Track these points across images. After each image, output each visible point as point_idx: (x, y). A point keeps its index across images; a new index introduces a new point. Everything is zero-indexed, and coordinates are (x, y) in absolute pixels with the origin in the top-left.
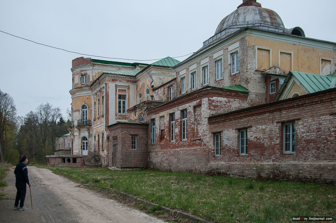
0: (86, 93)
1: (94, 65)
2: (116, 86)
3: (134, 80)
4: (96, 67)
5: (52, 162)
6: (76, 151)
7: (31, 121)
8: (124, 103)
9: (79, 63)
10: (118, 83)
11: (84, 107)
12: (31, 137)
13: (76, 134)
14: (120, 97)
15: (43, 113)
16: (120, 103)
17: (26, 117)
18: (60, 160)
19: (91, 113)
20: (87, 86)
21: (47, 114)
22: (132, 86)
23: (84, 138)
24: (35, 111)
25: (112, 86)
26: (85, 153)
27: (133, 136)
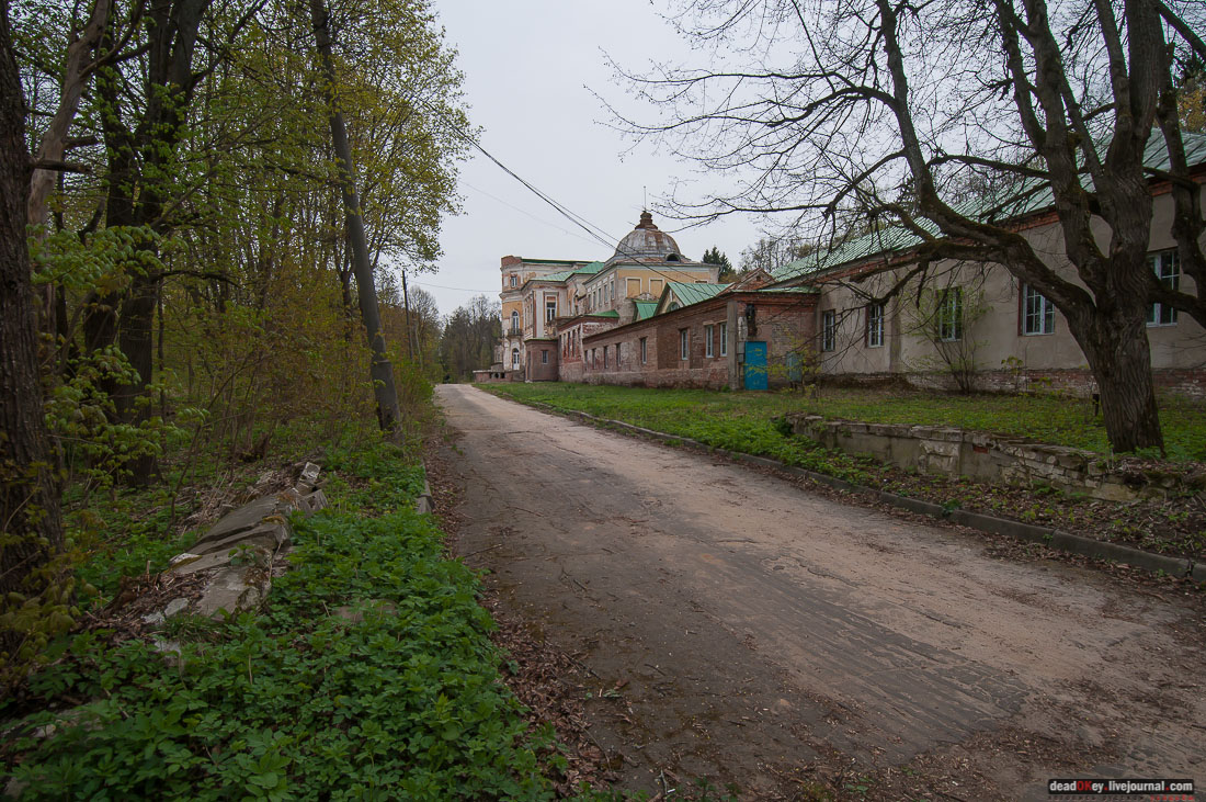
0: (516, 298)
1: (524, 266)
2: (544, 294)
3: (563, 285)
4: (527, 268)
5: (479, 378)
6: (507, 366)
7: (460, 321)
8: (553, 311)
9: (508, 262)
10: (546, 290)
11: (514, 314)
12: (461, 344)
13: (506, 345)
14: (549, 305)
15: (476, 309)
16: (549, 311)
17: (453, 315)
18: (487, 376)
19: (522, 321)
20: (517, 290)
21: (483, 310)
22: (561, 292)
23: (515, 350)
24: (465, 307)
25: (539, 294)
26: (517, 367)
27: (545, 351)
